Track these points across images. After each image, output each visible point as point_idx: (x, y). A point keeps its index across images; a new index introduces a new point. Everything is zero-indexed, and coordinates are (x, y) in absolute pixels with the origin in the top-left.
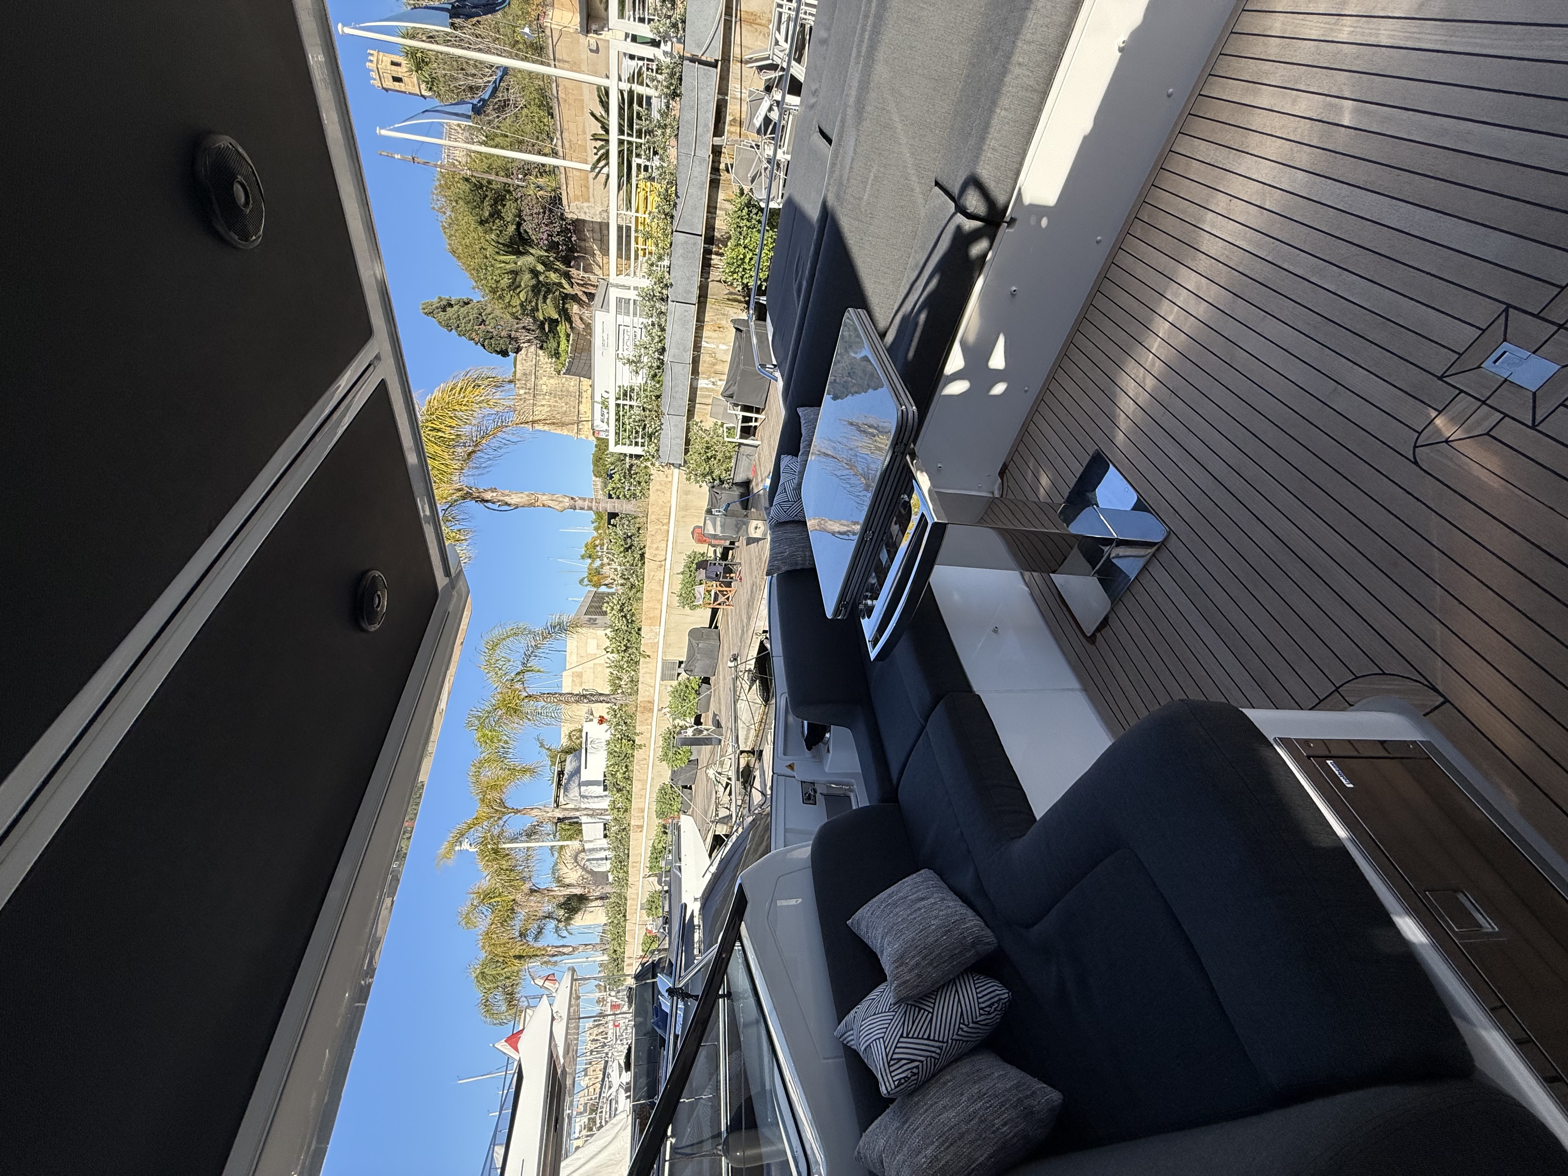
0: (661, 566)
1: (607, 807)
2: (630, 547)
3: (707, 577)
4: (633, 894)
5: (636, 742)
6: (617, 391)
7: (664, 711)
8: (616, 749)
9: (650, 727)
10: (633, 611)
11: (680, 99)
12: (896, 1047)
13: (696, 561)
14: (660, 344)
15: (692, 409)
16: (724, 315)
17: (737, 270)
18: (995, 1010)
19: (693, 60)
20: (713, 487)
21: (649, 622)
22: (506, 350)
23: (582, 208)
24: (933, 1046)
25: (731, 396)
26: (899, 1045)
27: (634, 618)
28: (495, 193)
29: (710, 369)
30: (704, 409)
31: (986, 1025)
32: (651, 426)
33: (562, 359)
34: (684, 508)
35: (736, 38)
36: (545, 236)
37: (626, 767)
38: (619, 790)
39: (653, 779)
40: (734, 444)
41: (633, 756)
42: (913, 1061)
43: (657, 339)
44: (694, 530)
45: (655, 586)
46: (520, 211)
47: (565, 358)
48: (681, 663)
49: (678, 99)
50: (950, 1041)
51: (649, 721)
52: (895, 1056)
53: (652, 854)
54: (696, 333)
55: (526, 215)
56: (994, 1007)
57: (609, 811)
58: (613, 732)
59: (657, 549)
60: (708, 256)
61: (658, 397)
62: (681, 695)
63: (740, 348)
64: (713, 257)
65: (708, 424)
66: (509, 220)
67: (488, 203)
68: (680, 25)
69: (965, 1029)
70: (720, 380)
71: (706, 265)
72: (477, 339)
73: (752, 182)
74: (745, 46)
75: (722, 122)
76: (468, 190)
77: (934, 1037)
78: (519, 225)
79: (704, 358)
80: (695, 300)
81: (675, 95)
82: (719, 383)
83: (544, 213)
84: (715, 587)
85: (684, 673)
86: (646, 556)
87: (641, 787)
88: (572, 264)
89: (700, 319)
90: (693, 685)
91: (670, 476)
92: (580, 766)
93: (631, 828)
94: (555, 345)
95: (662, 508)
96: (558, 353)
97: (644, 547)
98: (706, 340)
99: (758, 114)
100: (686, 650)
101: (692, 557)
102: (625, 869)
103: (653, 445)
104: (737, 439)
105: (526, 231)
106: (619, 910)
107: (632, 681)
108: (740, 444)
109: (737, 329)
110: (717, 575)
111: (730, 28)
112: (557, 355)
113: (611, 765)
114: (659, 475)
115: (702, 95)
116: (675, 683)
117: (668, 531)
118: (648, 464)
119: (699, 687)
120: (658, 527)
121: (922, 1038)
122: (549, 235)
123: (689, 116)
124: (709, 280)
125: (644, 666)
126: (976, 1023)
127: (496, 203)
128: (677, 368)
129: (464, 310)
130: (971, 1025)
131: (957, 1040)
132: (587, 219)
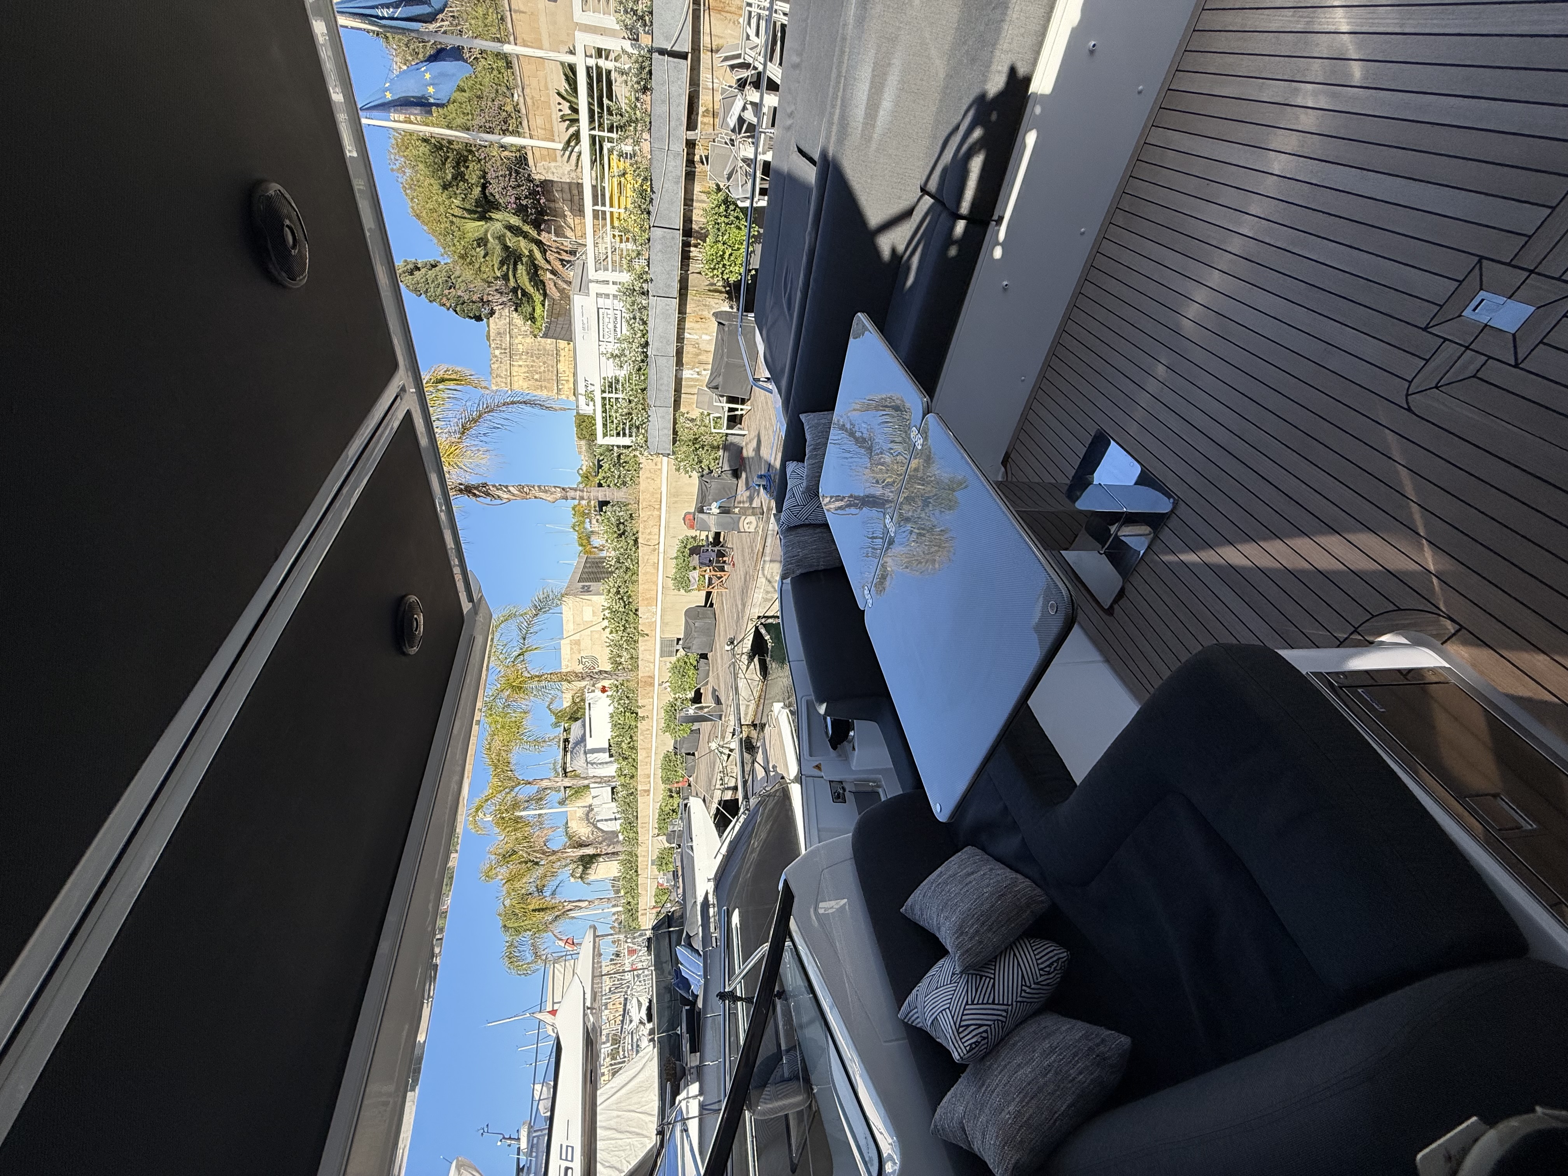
0: (654, 550)
1: (615, 774)
2: (623, 533)
3: (701, 563)
4: (644, 851)
5: (639, 714)
6: (602, 383)
7: (664, 685)
8: (619, 722)
9: (651, 700)
10: (629, 592)
11: (651, 93)
12: (963, 1015)
13: (689, 546)
14: (643, 339)
15: (678, 399)
16: (705, 305)
17: (717, 267)
18: (1055, 968)
19: (662, 52)
20: (702, 476)
21: (646, 602)
22: (480, 315)
23: (549, 168)
24: (998, 1010)
25: (716, 388)
26: (965, 1012)
27: (631, 600)
28: (457, 154)
29: (694, 359)
30: (690, 399)
31: (1048, 985)
32: (638, 419)
33: (538, 324)
34: (675, 494)
35: (705, 27)
36: (513, 200)
37: (631, 737)
38: (625, 759)
39: (657, 748)
40: (721, 435)
41: (636, 727)
42: (980, 1026)
43: (639, 334)
44: (685, 516)
45: (650, 569)
46: (485, 173)
47: (541, 323)
48: (679, 640)
49: (649, 93)
50: (1014, 1003)
51: (650, 695)
52: (963, 1023)
53: (660, 815)
54: (678, 325)
55: (491, 178)
56: (1053, 967)
57: (617, 777)
58: (616, 705)
59: (650, 534)
60: (687, 249)
61: (643, 390)
62: (679, 670)
63: (723, 341)
64: (692, 249)
65: (695, 414)
66: (473, 182)
67: (449, 165)
68: (647, 18)
69: (1028, 990)
70: (705, 370)
71: (686, 257)
72: (448, 305)
73: (729, 179)
74: (714, 35)
75: (694, 113)
76: (428, 153)
77: (999, 1001)
78: (484, 187)
79: (688, 349)
80: (676, 294)
81: (645, 89)
82: (704, 373)
83: (510, 175)
84: (709, 572)
85: (681, 650)
86: (640, 541)
87: (646, 755)
88: (542, 227)
89: (682, 310)
90: (691, 661)
91: (659, 464)
92: (584, 735)
93: (639, 793)
94: (530, 309)
95: (653, 494)
96: (534, 318)
97: (637, 533)
98: (688, 331)
99: (731, 112)
100: (683, 628)
101: (684, 543)
102: (635, 829)
103: (641, 436)
104: (724, 431)
105: (491, 194)
106: (631, 865)
107: (632, 658)
108: (727, 435)
109: (719, 323)
110: (710, 561)
111: (699, 17)
112: (533, 319)
113: (616, 736)
114: (648, 463)
115: (673, 89)
116: (674, 659)
117: (660, 517)
118: (637, 453)
119: (698, 662)
120: (649, 513)
121: (987, 1003)
122: (517, 199)
123: (660, 110)
124: (689, 272)
125: (644, 644)
126: (1038, 983)
127: (458, 163)
128: (662, 361)
129: (432, 273)
130: (1033, 986)
131: (1020, 1002)
132: (555, 179)
